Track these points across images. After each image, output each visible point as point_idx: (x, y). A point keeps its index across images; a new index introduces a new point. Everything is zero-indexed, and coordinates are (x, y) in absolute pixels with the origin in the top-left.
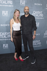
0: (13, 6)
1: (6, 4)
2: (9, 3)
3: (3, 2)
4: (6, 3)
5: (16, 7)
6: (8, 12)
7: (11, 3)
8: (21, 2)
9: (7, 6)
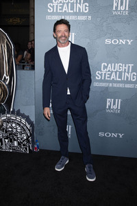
0: (90, 17)
1: (69, 14)
2: (79, 9)
3: (62, 9)
4: (70, 11)
5: (99, 19)
6: (75, 36)
7: (86, 10)
8: (115, 4)
9: (73, 18)
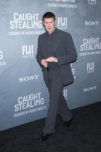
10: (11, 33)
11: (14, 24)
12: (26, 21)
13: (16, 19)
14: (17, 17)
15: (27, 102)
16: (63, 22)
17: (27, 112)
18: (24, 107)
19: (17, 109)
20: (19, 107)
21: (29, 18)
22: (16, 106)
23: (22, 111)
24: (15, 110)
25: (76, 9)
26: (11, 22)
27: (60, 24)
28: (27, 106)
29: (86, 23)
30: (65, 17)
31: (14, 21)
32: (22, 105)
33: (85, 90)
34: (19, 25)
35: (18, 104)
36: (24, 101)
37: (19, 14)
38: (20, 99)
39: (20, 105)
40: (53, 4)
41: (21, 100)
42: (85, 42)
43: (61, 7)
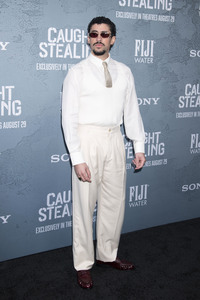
10: (41, 67)
11: (48, 49)
12: (72, 44)
13: (52, 39)
14: (54, 35)
15: (64, 204)
16: (145, 48)
17: (63, 225)
18: (58, 214)
19: (43, 217)
20: (47, 213)
21: (77, 39)
22: (43, 212)
23: (54, 221)
24: (40, 219)
25: (174, 24)
26: (41, 44)
27: (139, 53)
28: (64, 213)
29: (193, 53)
30: (150, 40)
31: (48, 42)
32: (53, 210)
33: (185, 188)
34: (58, 50)
35: (46, 207)
36: (58, 201)
37: (58, 30)
38: (51, 197)
39: (50, 209)
40: (126, 13)
41: (53, 199)
42: (190, 90)
43: (142, 20)
